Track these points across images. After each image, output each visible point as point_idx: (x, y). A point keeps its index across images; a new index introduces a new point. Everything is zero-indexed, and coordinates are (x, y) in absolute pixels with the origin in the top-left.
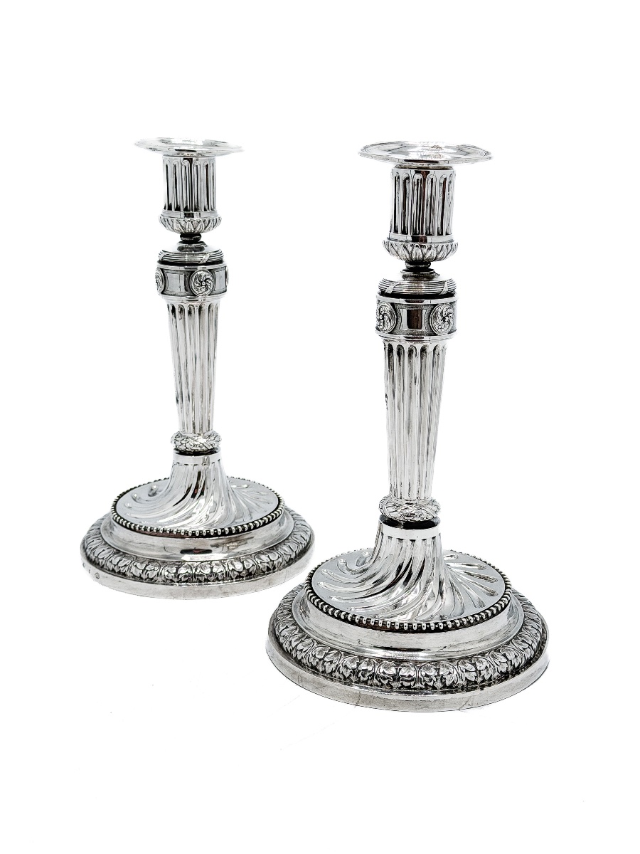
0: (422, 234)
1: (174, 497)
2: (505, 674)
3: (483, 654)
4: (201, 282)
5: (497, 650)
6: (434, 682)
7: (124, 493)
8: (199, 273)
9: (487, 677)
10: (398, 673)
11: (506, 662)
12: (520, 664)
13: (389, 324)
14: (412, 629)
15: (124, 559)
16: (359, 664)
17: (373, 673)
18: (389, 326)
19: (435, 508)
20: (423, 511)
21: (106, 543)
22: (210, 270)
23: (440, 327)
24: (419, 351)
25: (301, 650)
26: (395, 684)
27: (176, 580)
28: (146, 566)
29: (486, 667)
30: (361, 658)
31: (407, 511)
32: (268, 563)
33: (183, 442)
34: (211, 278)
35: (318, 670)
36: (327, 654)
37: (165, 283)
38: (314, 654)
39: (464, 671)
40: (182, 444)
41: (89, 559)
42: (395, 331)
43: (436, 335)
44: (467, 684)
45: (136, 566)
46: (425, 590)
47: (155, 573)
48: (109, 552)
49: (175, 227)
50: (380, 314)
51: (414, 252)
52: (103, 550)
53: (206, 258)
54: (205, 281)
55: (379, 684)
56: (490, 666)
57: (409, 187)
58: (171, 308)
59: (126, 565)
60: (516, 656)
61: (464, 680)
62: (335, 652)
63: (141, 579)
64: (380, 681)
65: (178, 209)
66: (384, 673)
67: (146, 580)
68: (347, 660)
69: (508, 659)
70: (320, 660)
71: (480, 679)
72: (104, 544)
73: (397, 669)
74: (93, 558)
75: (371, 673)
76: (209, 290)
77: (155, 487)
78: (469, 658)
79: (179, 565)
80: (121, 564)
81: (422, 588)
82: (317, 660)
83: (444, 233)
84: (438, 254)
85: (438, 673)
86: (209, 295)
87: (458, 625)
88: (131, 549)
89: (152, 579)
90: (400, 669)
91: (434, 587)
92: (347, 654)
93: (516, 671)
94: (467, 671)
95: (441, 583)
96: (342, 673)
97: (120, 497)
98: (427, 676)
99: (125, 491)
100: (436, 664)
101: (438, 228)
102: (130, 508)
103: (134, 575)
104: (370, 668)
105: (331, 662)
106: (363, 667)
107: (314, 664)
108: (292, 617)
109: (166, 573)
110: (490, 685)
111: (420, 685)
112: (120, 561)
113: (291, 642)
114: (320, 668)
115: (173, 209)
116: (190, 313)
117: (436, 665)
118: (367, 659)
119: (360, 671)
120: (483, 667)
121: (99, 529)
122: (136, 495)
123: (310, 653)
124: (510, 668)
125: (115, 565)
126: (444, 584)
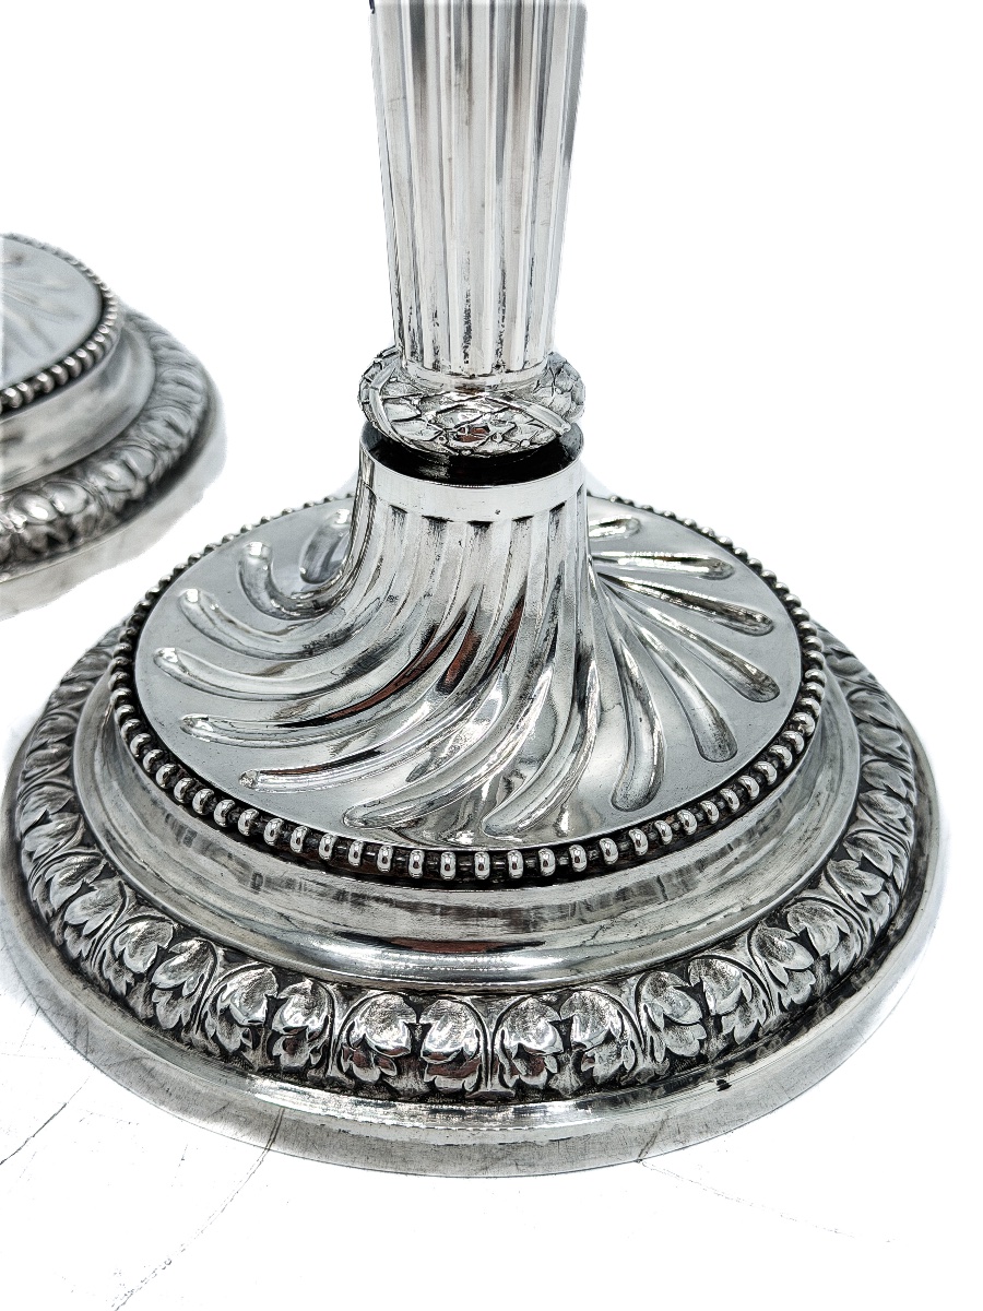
2: (804, 1006)
3: (728, 942)
5: (776, 918)
6: (550, 1075)
9: (742, 1033)
10: (416, 1044)
11: (812, 969)
12: (855, 959)
14: (473, 875)
16: (275, 1005)
17: (326, 1047)
19: (562, 402)
20: (518, 418)
25: (78, 928)
26: (408, 1082)
29: (741, 1000)
30: (286, 976)
31: (460, 417)
35: (132, 1012)
36: (163, 955)
38: (118, 948)
39: (660, 1022)
44: (672, 1070)
46: (525, 696)
55: (348, 1082)
56: (755, 993)
60: (843, 936)
61: (659, 1056)
62: (194, 944)
64: (350, 1074)
66: (363, 1042)
68: (236, 986)
69: (814, 952)
70: (139, 977)
71: (717, 1044)
73: (411, 1027)
75: (319, 1044)
78: (678, 964)
81: (515, 689)
82: (128, 978)
85: (566, 1038)
87: (642, 850)
90: (427, 1028)
91: (553, 682)
92: (237, 955)
93: (841, 987)
94: (670, 1023)
95: (581, 662)
96: (215, 1038)
98: (523, 1052)
100: (561, 999)
104: (315, 1024)
105: (176, 992)
106: (292, 1015)
107: (121, 988)
108: (68, 773)
110: (751, 1058)
111: (500, 1089)
113: (48, 885)
114: (138, 1002)
117: (556, 1006)
118: (307, 984)
119: (276, 1035)
120: (728, 1003)
123: (107, 946)
124: (825, 981)
126: (593, 665)
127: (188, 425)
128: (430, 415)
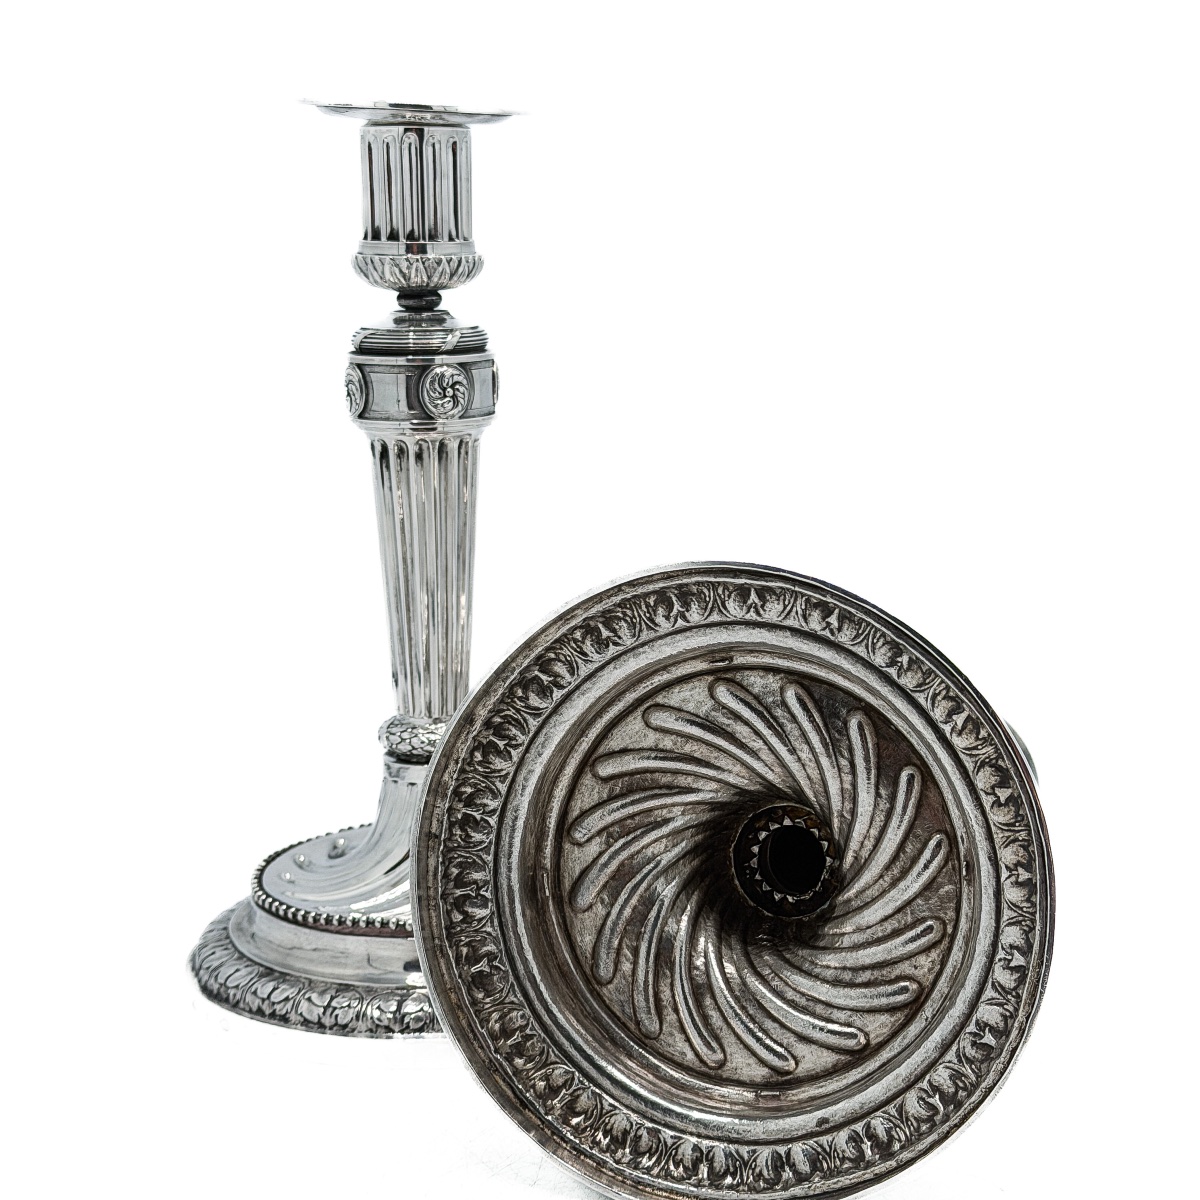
1: (387, 855)
4: (444, 389)
7: (278, 854)
8: (438, 370)
15: (283, 987)
21: (242, 956)
22: (462, 365)
27: (397, 1028)
28: (332, 998)
33: (405, 735)
34: (465, 382)
37: (367, 395)
40: (403, 740)
41: (206, 990)
45: (309, 999)
47: (352, 1013)
48: (251, 973)
49: (388, 276)
52: (237, 970)
53: (452, 340)
54: (452, 387)
58: (378, 448)
59: (287, 999)
63: (320, 1027)
65: (393, 236)
67: (331, 1028)
72: (239, 958)
74: (216, 987)
76: (460, 407)
77: (341, 841)
79: (402, 996)
80: (277, 997)
86: (460, 418)
88: (299, 965)
89: (345, 1026)
97: (270, 860)
99: (279, 849)
102: (291, 882)
103: (305, 1020)
109: (377, 1014)
112: (274, 989)
115: (384, 238)
116: (419, 457)
121: (225, 929)
122: (302, 859)
125: (263, 1000)
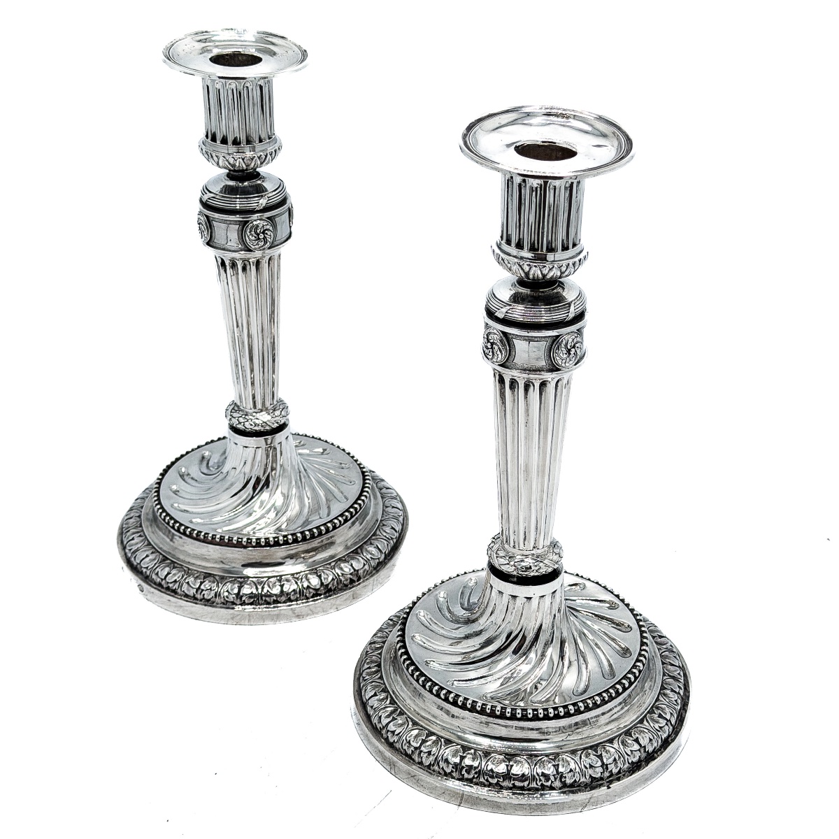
0: (542, 251)
1: (232, 485)
2: (637, 763)
3: (611, 741)
4: (258, 235)
5: (628, 733)
6: (552, 782)
7: (169, 467)
8: (255, 223)
9: (615, 771)
10: (509, 771)
11: (639, 750)
12: (655, 748)
13: (500, 356)
14: (527, 716)
15: (174, 571)
16: (462, 758)
17: (480, 771)
18: (500, 357)
19: (556, 558)
20: (541, 564)
21: (149, 544)
22: (268, 218)
23: (564, 361)
24: (537, 385)
25: (393, 732)
26: (506, 784)
27: (238, 602)
28: (201, 583)
29: (615, 760)
30: (465, 749)
31: (523, 564)
32: (351, 574)
33: (241, 420)
34: (271, 228)
35: (414, 760)
36: (424, 741)
37: (211, 233)
38: (408, 739)
39: (588, 766)
40: (240, 423)
41: (129, 562)
42: (507, 364)
43: (559, 370)
44: (592, 781)
45: (188, 583)
46: (543, 655)
47: (213, 594)
48: (155, 559)
49: (221, 164)
50: (488, 342)
51: (532, 273)
52: (147, 556)
53: (263, 202)
54: (263, 233)
55: (486, 783)
56: (619, 757)
57: (526, 192)
58: (220, 261)
59: (175, 581)
60: (651, 740)
61: (588, 778)
62: (434, 738)
63: (194, 599)
64: (487, 780)
65: (224, 141)
66: (492, 770)
67: (201, 600)
68: (448, 752)
69: (640, 745)
70: (416, 748)
71: (607, 774)
72: (147, 545)
73: (507, 766)
74: (135, 564)
75: (477, 770)
76: (268, 243)
78: (594, 748)
79: (241, 583)
80: (170, 579)
81: (539, 653)
82: (412, 748)
83: (571, 246)
84: (562, 273)
85: (557, 770)
86: (269, 248)
87: (582, 709)
88: (182, 557)
89: (208, 600)
90: (512, 766)
91: (552, 652)
92: (448, 742)
93: (650, 757)
94: (591, 766)
95: (562, 643)
96: (443, 768)
97: (163, 475)
98: (543, 774)
99: (169, 463)
100: (555, 758)
101: (563, 241)
102: (176, 492)
103: (186, 594)
104: (476, 764)
105: (429, 753)
106: (468, 762)
107: (409, 752)
108: (381, 678)
109: (226, 594)
110: (618, 779)
111: (536, 786)
112: (168, 574)
113: (380, 717)
114: (416, 757)
115: (218, 142)
116: (244, 269)
117: (554, 760)
118: (472, 751)
119: (463, 767)
120: (611, 760)
121: (139, 517)
122: (183, 470)
123: (404, 738)
124: (644, 755)
125: (162, 580)
126: (566, 644)
127: (398, 528)
128: (512, 563)
